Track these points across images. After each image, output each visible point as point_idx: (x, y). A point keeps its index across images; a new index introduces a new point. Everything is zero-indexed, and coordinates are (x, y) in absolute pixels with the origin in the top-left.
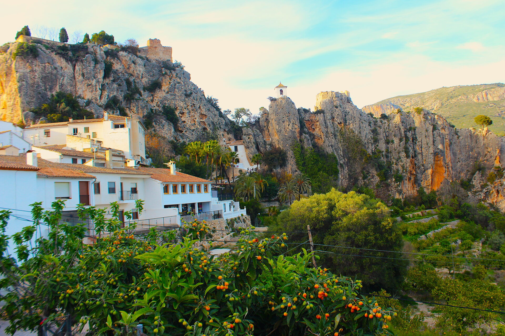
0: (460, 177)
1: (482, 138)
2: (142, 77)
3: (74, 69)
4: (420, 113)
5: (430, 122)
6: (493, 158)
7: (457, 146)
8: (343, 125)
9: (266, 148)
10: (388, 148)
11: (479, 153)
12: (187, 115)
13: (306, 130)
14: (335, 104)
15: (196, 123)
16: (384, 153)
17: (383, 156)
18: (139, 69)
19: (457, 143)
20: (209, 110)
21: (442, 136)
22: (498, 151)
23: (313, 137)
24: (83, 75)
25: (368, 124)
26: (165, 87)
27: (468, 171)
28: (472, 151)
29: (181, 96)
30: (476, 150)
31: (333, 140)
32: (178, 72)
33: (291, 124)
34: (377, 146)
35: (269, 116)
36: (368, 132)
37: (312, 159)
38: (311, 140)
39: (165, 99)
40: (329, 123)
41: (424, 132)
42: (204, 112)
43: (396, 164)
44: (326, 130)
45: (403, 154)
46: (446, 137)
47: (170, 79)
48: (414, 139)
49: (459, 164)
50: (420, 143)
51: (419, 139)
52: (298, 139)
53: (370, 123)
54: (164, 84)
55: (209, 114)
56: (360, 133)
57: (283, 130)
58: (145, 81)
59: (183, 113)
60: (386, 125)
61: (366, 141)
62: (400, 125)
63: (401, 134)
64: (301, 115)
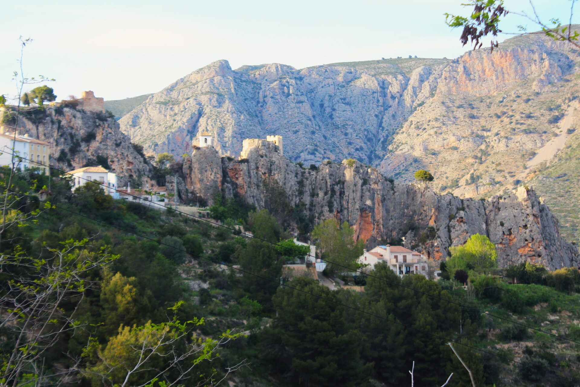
0: (391, 235)
1: (419, 195)
2: (80, 129)
3: (37, 129)
4: (352, 166)
5: (361, 175)
6: (428, 218)
7: (391, 203)
8: (267, 175)
9: (187, 196)
10: (313, 201)
11: (414, 212)
12: (116, 163)
13: (228, 179)
14: (260, 153)
15: (124, 171)
16: (307, 207)
17: (305, 209)
18: (78, 122)
19: (392, 200)
20: (135, 158)
21: (371, 192)
22: (433, 210)
23: (235, 186)
24: (45, 135)
25: (294, 175)
26: (99, 138)
27: (400, 230)
28: (407, 208)
29: (112, 145)
30: (411, 208)
31: (255, 191)
32: (109, 122)
33: (213, 174)
34: (302, 198)
35: (193, 165)
36: (293, 184)
37: (232, 209)
38: (233, 190)
39: (99, 148)
40: (253, 173)
41: (352, 187)
42: (131, 159)
43: (319, 218)
44: (249, 180)
45: (326, 208)
46: (378, 193)
47: (103, 129)
48: (342, 193)
49: (391, 222)
50: (347, 198)
51: (346, 194)
52: (220, 188)
53: (297, 174)
54: (98, 134)
55: (136, 162)
56: (285, 184)
57: (205, 179)
58: (82, 132)
59: (113, 162)
60: (314, 177)
61: (290, 193)
62: (328, 178)
63: (327, 187)
64: (224, 164)
